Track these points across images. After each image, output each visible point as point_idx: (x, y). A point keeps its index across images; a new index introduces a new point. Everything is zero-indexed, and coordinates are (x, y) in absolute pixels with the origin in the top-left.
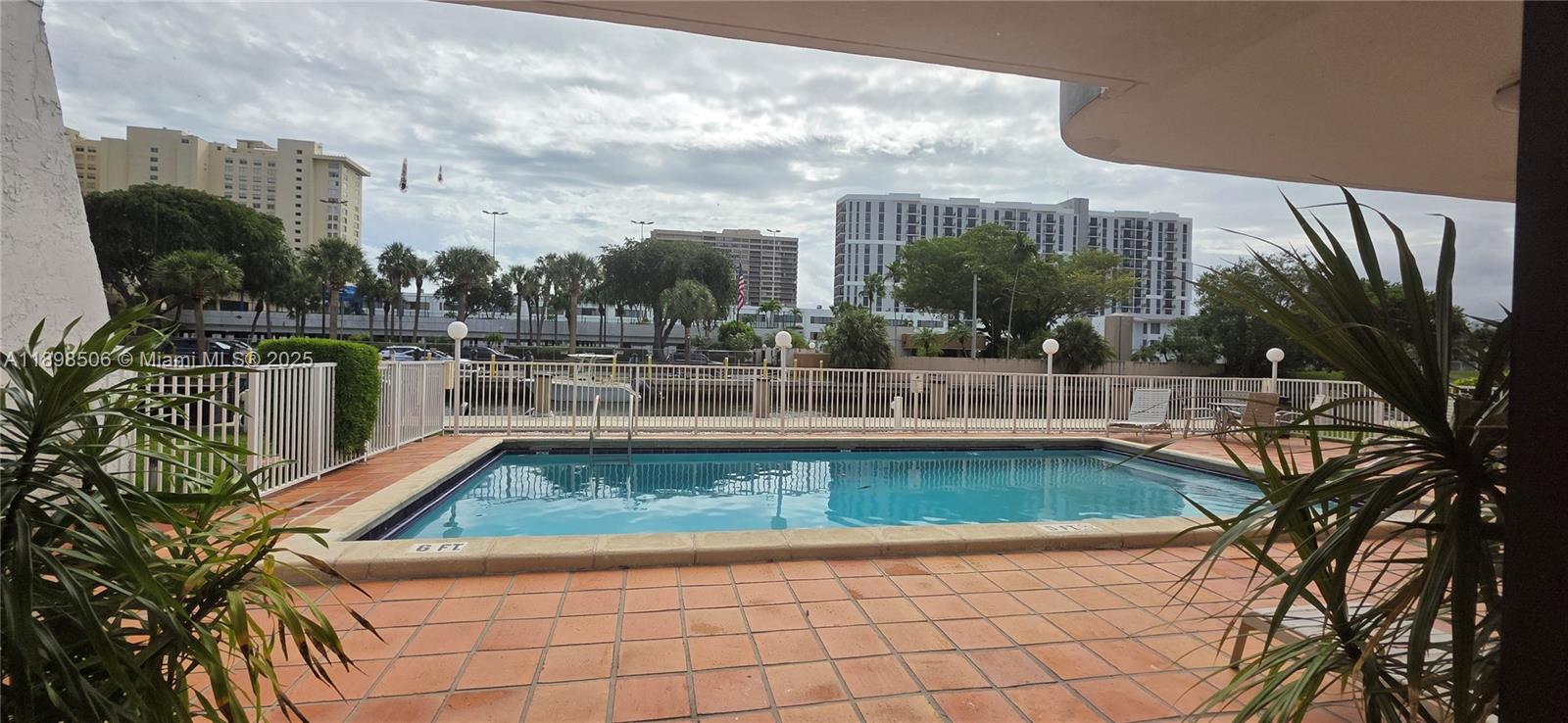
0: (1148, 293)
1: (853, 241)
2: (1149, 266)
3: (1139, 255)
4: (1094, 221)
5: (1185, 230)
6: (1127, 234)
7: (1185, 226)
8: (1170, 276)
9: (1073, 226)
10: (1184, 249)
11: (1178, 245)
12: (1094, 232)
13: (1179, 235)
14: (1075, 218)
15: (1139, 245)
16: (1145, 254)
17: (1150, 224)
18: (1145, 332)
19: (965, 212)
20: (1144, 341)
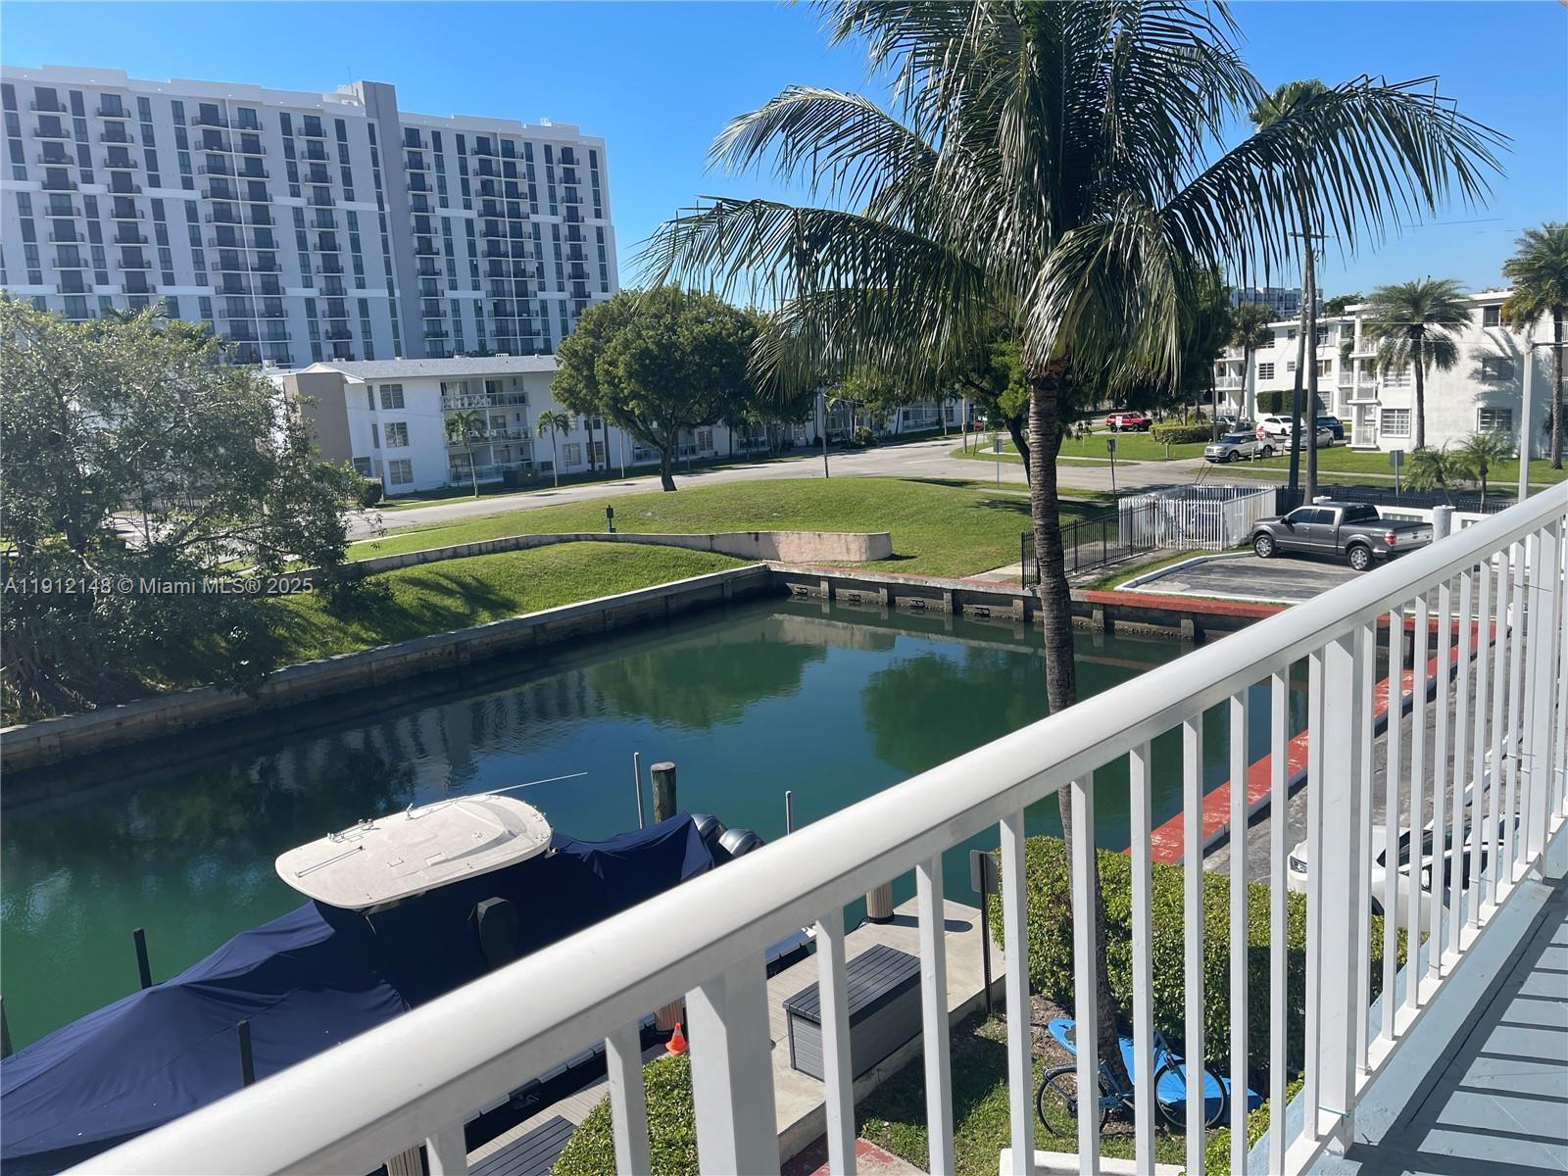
0: (542, 288)
2: (537, 234)
3: (515, 212)
4: (413, 136)
5: (594, 164)
6: (485, 168)
7: (593, 154)
8: (577, 254)
9: (368, 146)
10: (597, 200)
11: (585, 190)
12: (416, 162)
13: (583, 171)
14: (371, 127)
15: (512, 190)
16: (525, 206)
17: (528, 146)
18: (372, 407)
19: (92, 102)
20: (375, 427)
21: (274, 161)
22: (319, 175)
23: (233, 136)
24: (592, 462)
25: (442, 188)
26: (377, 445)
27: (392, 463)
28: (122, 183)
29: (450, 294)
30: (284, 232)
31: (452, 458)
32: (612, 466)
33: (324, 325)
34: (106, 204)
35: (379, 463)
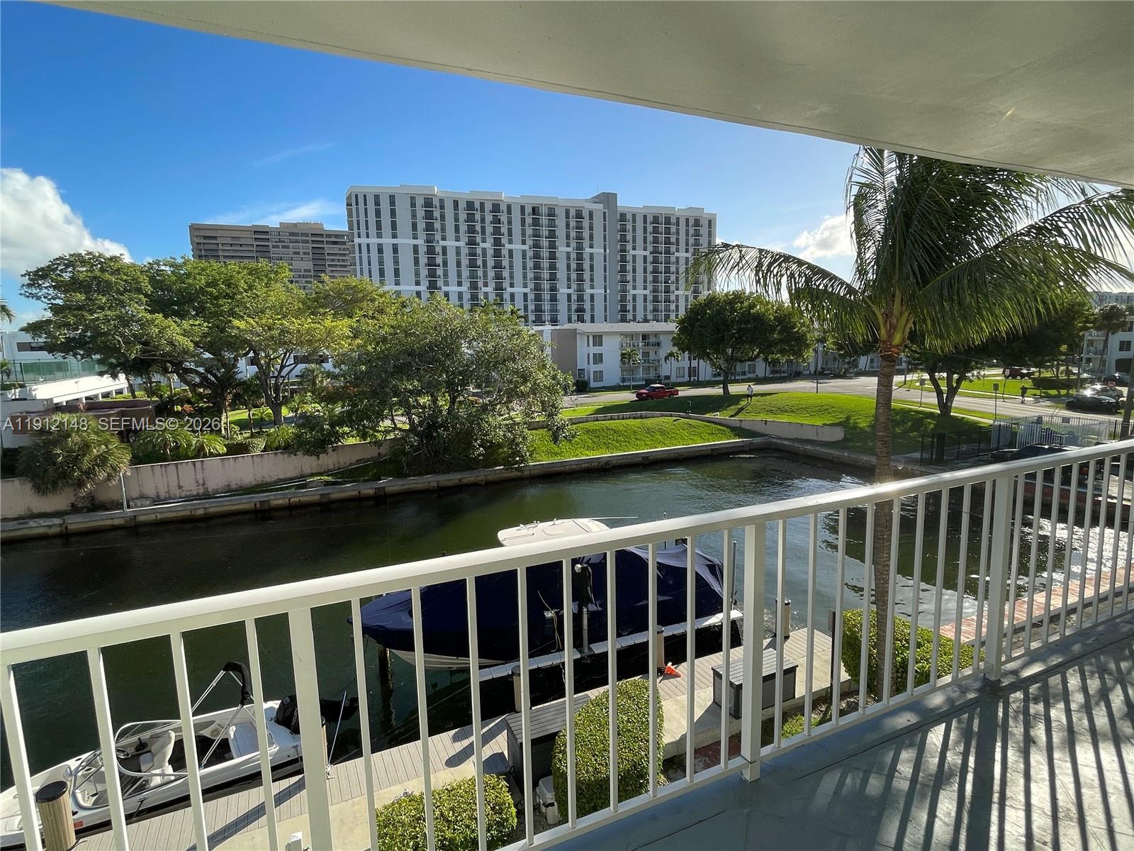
0: (677, 289)
1: (364, 241)
2: (677, 262)
3: (668, 252)
4: (623, 217)
5: (710, 226)
6: (656, 230)
7: (710, 221)
8: (697, 272)
9: (603, 222)
10: (710, 245)
11: (704, 241)
12: (624, 229)
13: (704, 230)
14: (605, 213)
15: (668, 241)
16: (673, 248)
17: (678, 219)
18: (588, 346)
19: (488, 207)
20: (589, 355)
21: (561, 232)
22: (579, 237)
23: (544, 220)
24: (690, 376)
25: (634, 241)
26: (589, 363)
27: (594, 372)
28: (497, 242)
29: (632, 292)
30: (561, 264)
31: (622, 371)
32: (700, 380)
33: (574, 307)
34: (490, 252)
35: (589, 372)
